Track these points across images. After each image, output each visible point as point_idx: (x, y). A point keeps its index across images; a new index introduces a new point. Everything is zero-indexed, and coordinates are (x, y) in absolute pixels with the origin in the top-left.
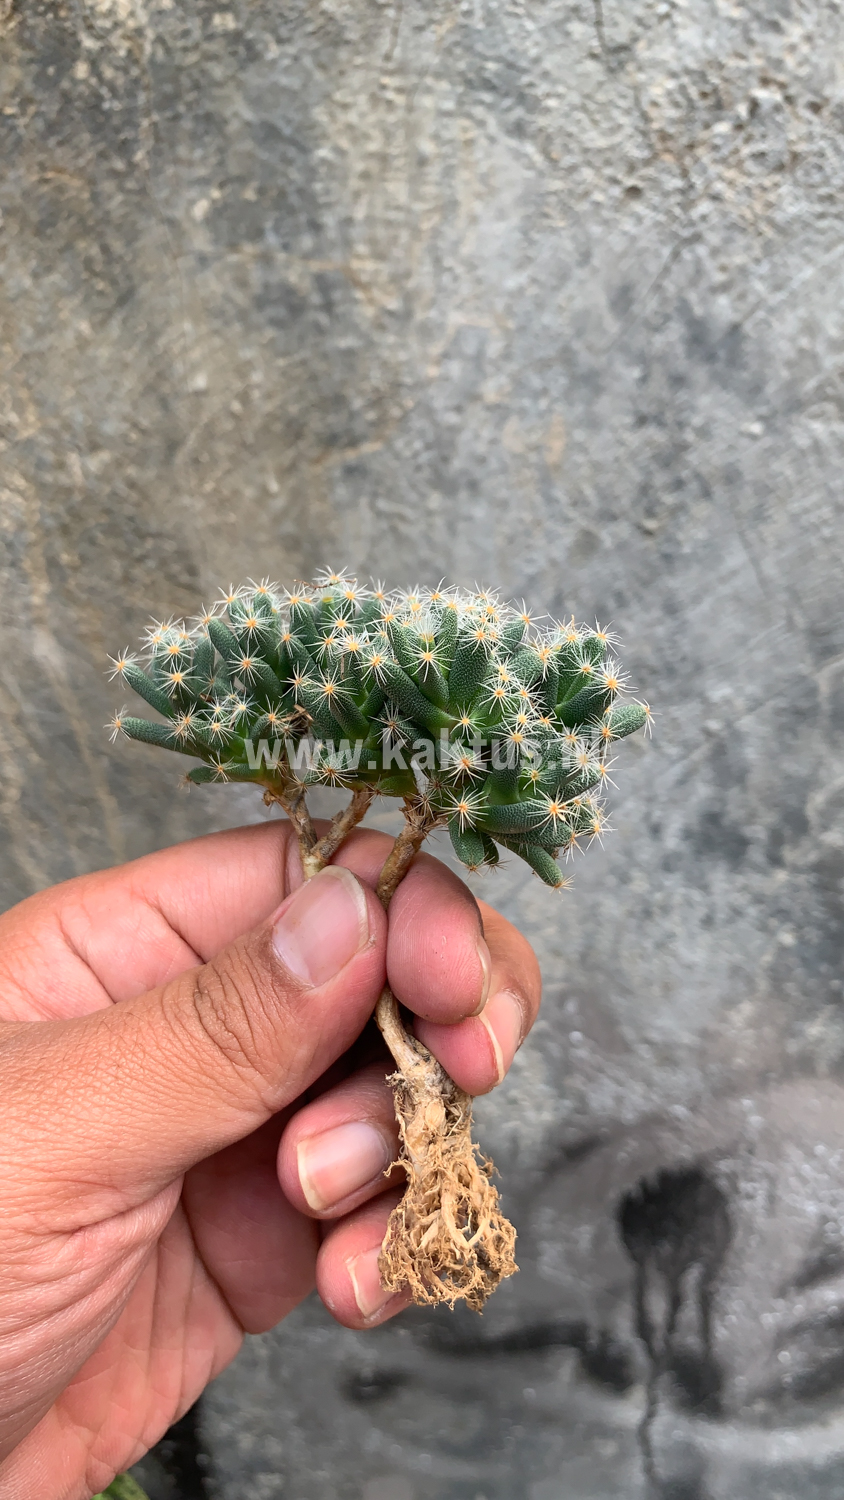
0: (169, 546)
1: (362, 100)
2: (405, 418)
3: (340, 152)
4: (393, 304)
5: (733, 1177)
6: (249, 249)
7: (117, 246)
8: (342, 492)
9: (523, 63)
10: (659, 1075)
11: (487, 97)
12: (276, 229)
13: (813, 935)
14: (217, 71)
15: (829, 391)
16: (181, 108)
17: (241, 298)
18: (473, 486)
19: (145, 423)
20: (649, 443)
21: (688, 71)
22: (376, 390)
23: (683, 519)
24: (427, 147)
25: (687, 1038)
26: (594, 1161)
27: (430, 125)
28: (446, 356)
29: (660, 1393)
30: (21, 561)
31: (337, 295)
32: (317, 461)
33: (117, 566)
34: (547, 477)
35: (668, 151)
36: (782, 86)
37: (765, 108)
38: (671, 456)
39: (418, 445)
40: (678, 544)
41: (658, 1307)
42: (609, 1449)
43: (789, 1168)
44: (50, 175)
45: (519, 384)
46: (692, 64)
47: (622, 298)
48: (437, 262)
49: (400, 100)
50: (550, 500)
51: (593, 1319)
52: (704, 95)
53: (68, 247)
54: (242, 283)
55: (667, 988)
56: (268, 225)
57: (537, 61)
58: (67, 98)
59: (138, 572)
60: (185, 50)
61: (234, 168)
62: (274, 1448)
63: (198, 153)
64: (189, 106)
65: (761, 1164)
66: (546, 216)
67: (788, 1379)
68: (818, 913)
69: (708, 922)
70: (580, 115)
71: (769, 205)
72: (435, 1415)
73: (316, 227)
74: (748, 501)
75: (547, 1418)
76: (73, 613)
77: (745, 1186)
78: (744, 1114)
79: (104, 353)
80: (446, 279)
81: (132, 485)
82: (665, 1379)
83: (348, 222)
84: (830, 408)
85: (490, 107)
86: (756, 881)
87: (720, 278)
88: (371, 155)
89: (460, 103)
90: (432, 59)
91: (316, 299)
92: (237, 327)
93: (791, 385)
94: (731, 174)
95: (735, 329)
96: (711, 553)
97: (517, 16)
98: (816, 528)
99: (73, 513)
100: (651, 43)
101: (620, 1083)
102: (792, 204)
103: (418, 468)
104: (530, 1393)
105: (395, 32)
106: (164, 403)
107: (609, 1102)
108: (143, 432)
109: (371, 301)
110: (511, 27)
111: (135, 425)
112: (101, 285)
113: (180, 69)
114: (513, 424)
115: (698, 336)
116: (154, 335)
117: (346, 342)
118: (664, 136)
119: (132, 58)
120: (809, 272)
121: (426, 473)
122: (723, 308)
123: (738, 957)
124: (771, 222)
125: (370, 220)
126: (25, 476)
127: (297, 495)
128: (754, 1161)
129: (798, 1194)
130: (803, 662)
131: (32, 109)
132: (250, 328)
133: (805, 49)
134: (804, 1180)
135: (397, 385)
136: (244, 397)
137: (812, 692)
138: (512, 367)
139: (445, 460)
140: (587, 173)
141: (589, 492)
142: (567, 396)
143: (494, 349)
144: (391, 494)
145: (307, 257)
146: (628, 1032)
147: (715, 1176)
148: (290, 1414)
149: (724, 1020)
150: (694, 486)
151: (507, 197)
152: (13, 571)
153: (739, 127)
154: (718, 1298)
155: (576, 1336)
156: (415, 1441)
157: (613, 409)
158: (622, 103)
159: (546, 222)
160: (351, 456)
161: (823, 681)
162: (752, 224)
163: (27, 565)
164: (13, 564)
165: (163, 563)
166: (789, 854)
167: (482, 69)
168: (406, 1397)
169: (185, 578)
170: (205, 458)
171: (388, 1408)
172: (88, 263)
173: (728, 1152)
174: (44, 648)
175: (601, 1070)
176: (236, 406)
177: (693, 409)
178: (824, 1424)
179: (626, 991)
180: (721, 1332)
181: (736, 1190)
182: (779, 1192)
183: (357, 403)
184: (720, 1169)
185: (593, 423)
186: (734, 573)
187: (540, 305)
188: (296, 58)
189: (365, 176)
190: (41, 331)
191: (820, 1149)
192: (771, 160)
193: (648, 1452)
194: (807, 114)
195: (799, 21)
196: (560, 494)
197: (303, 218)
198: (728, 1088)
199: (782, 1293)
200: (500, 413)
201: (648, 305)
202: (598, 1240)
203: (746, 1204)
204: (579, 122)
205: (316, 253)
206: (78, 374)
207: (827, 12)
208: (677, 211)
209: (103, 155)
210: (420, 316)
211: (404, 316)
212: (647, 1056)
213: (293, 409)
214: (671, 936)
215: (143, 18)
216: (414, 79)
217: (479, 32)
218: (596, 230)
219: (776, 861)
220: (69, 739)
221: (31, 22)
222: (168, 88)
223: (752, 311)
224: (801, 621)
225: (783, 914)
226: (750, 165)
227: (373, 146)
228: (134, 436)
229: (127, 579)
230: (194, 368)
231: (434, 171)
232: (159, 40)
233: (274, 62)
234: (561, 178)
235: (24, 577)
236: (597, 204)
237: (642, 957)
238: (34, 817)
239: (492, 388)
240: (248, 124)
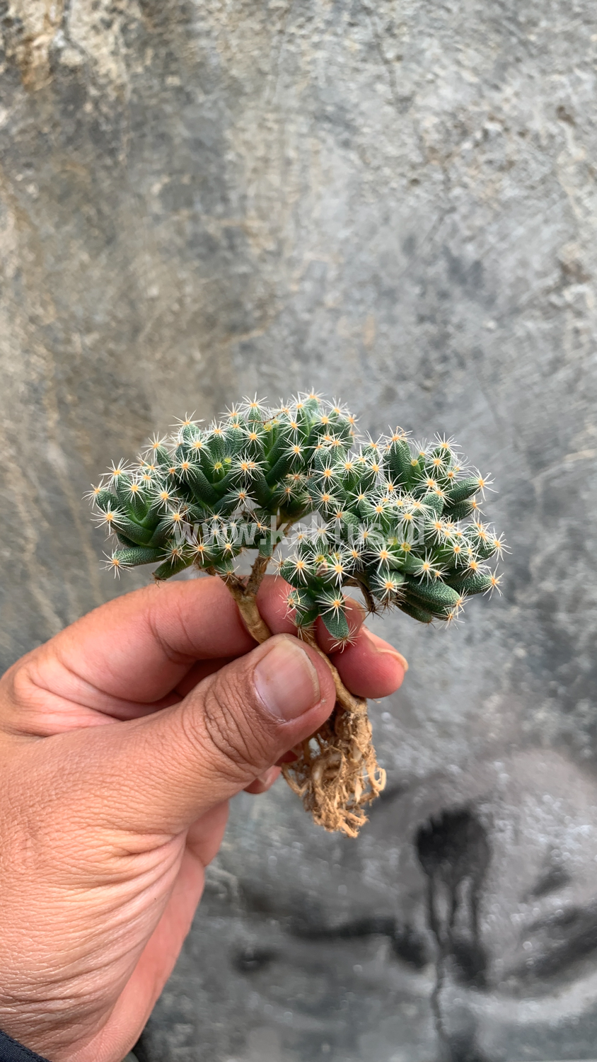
0: (133, 392)
1: (253, 127)
2: (277, 317)
3: (240, 156)
4: (271, 246)
5: (490, 816)
6: (185, 213)
7: (106, 209)
8: (239, 360)
9: (348, 107)
10: (440, 743)
11: (327, 125)
12: (203, 199)
13: (538, 651)
14: (168, 109)
15: (536, 302)
16: (146, 129)
17: (179, 241)
18: (319, 358)
19: (120, 315)
20: (426, 333)
21: (445, 113)
22: (260, 299)
23: (448, 381)
24: (292, 154)
25: (458, 719)
26: (398, 803)
27: (293, 141)
28: (302, 279)
29: (445, 970)
30: (41, 399)
31: (238, 241)
32: (225, 341)
33: (100, 404)
34: (364, 352)
35: (435, 159)
36: (502, 122)
37: (492, 135)
38: (439, 342)
39: (285, 332)
40: (444, 395)
41: (442, 908)
42: (411, 1011)
43: (526, 810)
44: (69, 168)
45: (347, 296)
46: (448, 107)
47: (409, 245)
48: (298, 223)
49: (276, 127)
50: (367, 368)
51: (399, 914)
52: (455, 127)
53: (77, 210)
54: (180, 232)
55: (445, 684)
56: (197, 198)
57: (356, 105)
58: (79, 124)
59: (113, 408)
60: (151, 97)
61: (177, 164)
62: (187, 1006)
63: (156, 157)
64: (152, 128)
65: (509, 808)
66: (363, 196)
67: (531, 962)
68: (540, 636)
69: (469, 640)
70: (382, 138)
71: (497, 191)
72: (294, 983)
73: (225, 200)
74: (487, 369)
75: (371, 987)
76: (73, 433)
77: (499, 823)
78: (496, 773)
79: (96, 273)
80: (303, 233)
81: (111, 353)
82: (449, 959)
83: (244, 197)
84: (537, 313)
85: (330, 131)
86: (500, 614)
87: (467, 233)
88: (258, 159)
89: (312, 129)
90: (294, 103)
91: (224, 243)
92: (176, 260)
93: (513, 298)
94: (472, 172)
95: (477, 265)
96: (465, 402)
97: (343, 80)
98: (529, 387)
99: (76, 371)
100: (425, 96)
101: (414, 748)
102: (509, 189)
103: (286, 347)
104: (358, 968)
105: (274, 88)
106: (132, 304)
107: (408, 762)
108: (119, 322)
109: (258, 245)
110: (341, 86)
111: (114, 318)
112: (96, 232)
113: (146, 108)
114: (343, 321)
115: (455, 268)
116: (126, 262)
117: (243, 269)
118: (433, 150)
119: (119, 100)
120: (520, 231)
121: (291, 350)
122: (470, 252)
123: (488, 664)
124: (498, 201)
125: (258, 196)
126: (46, 346)
127: (212, 362)
128: (503, 804)
129: (533, 828)
130: (523, 471)
131: (59, 129)
132: (185, 260)
133: (514, 101)
134: (537, 820)
135: (273, 296)
136: (180, 301)
137: (531, 490)
138: (342, 286)
139: (302, 341)
140: (387, 171)
141: (390, 363)
142: (376, 304)
143: (332, 274)
144: (269, 362)
145: (220, 217)
146: (420, 714)
147: (478, 815)
148: (198, 980)
149: (481, 706)
150: (454, 361)
151: (339, 184)
152: (38, 406)
153: (477, 144)
154: (483, 902)
155: (388, 928)
156: (281, 1002)
157: (404, 312)
158: (406, 131)
159: (362, 199)
160: (245, 338)
161: (538, 483)
162: (486, 202)
163: (45, 402)
164: (38, 402)
165: (129, 402)
166: (520, 596)
167: (324, 110)
168: (276, 969)
169: (142, 412)
170: (156, 338)
171: (264, 978)
172: (89, 220)
173: (485, 799)
174: (54, 455)
175: (402, 739)
176: (176, 307)
177: (452, 313)
178: (556, 996)
179: (418, 686)
180: (485, 927)
181: (493, 826)
182: (521, 828)
183: (249, 306)
184: (481, 810)
185: (392, 320)
186: (479, 415)
187: (359, 248)
188: (215, 103)
189: (255, 170)
190: (59, 259)
191: (547, 798)
192: (497, 165)
193: (438, 1014)
194: (516, 138)
195: (511, 85)
196: (373, 363)
197: (217, 195)
198: (486, 754)
199: (524, 899)
200: (335, 313)
201: (424, 249)
202: (403, 859)
203: (499, 836)
204: (381, 142)
205: (226, 215)
206: (81, 286)
207: (527, 80)
208: (442, 194)
209: (99, 157)
210: (288, 253)
211: (277, 254)
212: (432, 730)
213: (211, 309)
214: (446, 649)
215: (125, 78)
216: (283, 115)
217: (321, 89)
218: (392, 204)
219: (511, 600)
220: (67, 513)
221: (61, 79)
222: (139, 118)
223: (488, 252)
224: (523, 445)
225: (517, 636)
226: (485, 168)
227: (261, 152)
228: (113, 324)
229: (107, 412)
230: (150, 283)
231: (296, 168)
232: (135, 91)
233: (202, 105)
234: (372, 174)
235: (43, 410)
236: (393, 189)
237: (427, 662)
238: (44, 563)
239: (330, 299)
240: (185, 140)
